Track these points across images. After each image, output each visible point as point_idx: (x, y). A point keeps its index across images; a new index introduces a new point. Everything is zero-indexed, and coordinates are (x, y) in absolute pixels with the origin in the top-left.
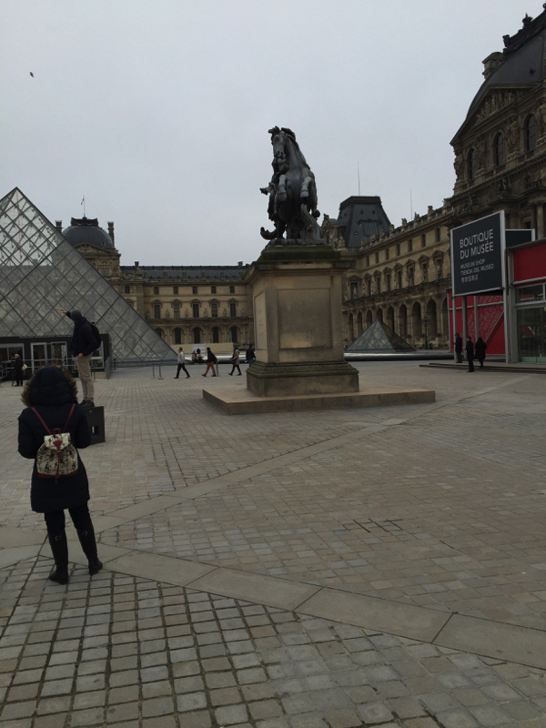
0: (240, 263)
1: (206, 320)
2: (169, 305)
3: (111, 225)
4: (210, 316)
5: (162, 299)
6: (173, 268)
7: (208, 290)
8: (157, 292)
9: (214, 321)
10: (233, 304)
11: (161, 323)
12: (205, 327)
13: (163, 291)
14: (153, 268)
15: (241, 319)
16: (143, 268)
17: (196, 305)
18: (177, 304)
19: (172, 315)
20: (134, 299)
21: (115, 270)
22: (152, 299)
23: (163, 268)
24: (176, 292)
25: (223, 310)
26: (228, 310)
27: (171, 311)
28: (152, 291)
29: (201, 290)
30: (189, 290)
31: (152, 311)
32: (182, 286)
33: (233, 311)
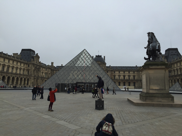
0: (136, 66)
1: (127, 80)
3: (104, 57)
4: (128, 79)
5: (116, 74)
6: (119, 67)
7: (128, 72)
10: (134, 76)
11: (115, 80)
12: (126, 82)
13: (116, 72)
14: (114, 67)
15: (136, 80)
16: (112, 67)
17: (124, 76)
19: (118, 79)
20: (109, 74)
21: (105, 67)
22: (113, 74)
23: (116, 67)
24: (119, 73)
25: (131, 78)
26: (133, 78)
27: (118, 77)
28: (113, 72)
29: (126, 72)
30: (123, 72)
31: (113, 77)
32: (121, 71)
33: (134, 78)
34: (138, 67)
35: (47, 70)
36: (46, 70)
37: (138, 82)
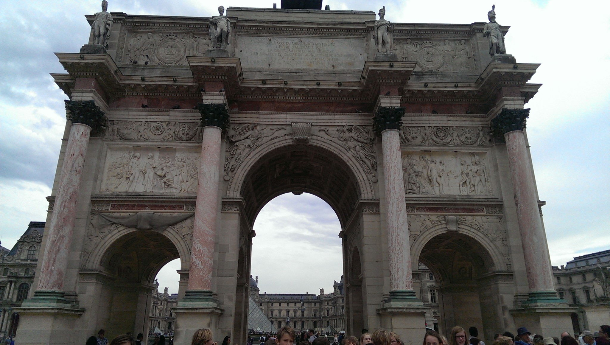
0: (307, 293)
2: (277, 311)
3: (257, 277)
4: (293, 316)
5: (274, 308)
6: (280, 295)
7: (293, 305)
8: (272, 305)
9: (294, 318)
10: (303, 312)
11: (273, 319)
13: (275, 305)
14: (272, 295)
15: (306, 318)
16: (268, 295)
17: (288, 311)
18: (280, 311)
19: (278, 316)
20: (263, 308)
21: (257, 296)
22: (270, 309)
23: (276, 295)
24: (280, 305)
25: (299, 313)
26: (301, 314)
27: (278, 313)
28: (270, 304)
29: (290, 305)
30: (285, 305)
31: (270, 313)
32: (283, 303)
33: (303, 315)
34: (309, 295)
35: (163, 304)
36: (161, 304)
37: (308, 320)
